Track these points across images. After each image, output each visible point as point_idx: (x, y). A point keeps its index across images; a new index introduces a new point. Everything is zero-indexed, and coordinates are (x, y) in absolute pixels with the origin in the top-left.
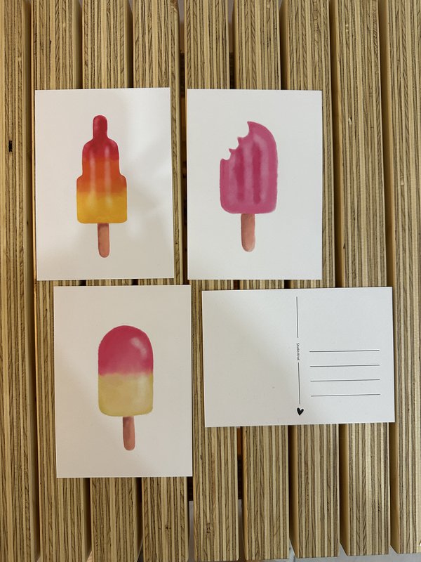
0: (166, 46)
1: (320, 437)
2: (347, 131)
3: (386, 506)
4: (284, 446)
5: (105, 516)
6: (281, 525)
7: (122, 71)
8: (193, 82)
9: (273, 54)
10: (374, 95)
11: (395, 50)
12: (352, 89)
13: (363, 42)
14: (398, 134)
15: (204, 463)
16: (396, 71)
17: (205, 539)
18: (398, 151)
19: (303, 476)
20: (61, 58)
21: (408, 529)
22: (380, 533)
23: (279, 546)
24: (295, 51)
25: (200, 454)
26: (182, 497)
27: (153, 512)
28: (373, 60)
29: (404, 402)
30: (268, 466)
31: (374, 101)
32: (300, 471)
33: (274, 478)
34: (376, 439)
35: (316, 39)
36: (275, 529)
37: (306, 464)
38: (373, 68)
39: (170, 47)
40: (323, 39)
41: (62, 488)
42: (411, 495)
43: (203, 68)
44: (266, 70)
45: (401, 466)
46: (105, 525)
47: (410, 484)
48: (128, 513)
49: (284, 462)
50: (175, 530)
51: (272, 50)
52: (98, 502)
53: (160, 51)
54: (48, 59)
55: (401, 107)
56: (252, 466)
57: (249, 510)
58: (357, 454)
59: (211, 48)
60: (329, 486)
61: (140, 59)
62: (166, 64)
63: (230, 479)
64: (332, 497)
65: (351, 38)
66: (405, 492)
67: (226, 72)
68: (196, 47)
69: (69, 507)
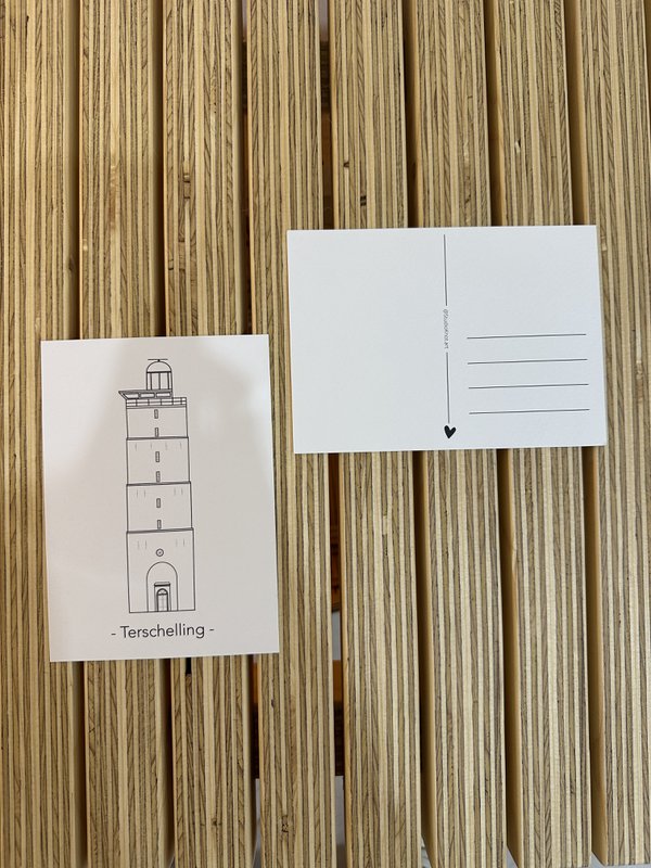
0: (216, 24)
1: (473, 669)
2: (513, 163)
3: (583, 784)
4: (411, 684)
5: (110, 804)
6: (408, 818)
7: (144, 65)
8: (260, 83)
9: (391, 39)
10: (557, 105)
11: (590, 34)
12: (521, 95)
13: (537, 20)
14: (596, 167)
15: (276, 714)
16: (591, 67)
17: (279, 842)
18: (597, 195)
19: (444, 735)
20: (44, 43)
21: (621, 824)
22: (574, 831)
23: (404, 852)
24: (426, 34)
25: (271, 697)
26: (241, 770)
27: (191, 797)
28: (554, 50)
29: (611, 610)
30: (385, 718)
31: (557, 115)
32: (439, 727)
33: (396, 738)
34: (565, 671)
35: (462, 15)
36: (398, 825)
37: (449, 713)
38: (555, 61)
39: (223, 27)
40: (472, 16)
41: (38, 756)
42: (624, 765)
43: (276, 61)
44: (381, 65)
45: (608, 717)
46: (110, 818)
47: (624, 746)
48: (148, 799)
49: (411, 711)
50: (228, 827)
51: (390, 33)
52: (98, 778)
53: (206, 33)
54: (23, 47)
55: (601, 125)
56: (358, 718)
57: (354, 792)
58: (535, 697)
59: (290, 29)
60: (487, 751)
61: (174, 46)
62: (216, 55)
63: (321, 740)
64: (493, 770)
65: (517, 14)
66: (614, 759)
67: (314, 67)
68: (265, 28)
69: (49, 789)
